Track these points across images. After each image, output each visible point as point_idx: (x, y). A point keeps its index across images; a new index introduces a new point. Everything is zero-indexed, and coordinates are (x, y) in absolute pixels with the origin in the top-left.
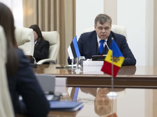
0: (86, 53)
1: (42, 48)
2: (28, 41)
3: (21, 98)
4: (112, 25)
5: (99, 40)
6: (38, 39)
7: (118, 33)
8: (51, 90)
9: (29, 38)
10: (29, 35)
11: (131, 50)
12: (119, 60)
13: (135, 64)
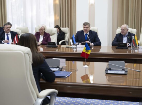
0: (80, 40)
1: (61, 35)
2: (55, 34)
3: (42, 74)
4: (91, 27)
5: (85, 34)
6: (59, 31)
7: (94, 31)
8: (58, 66)
9: (55, 33)
10: (55, 31)
11: (100, 39)
12: (89, 51)
13: (101, 45)
